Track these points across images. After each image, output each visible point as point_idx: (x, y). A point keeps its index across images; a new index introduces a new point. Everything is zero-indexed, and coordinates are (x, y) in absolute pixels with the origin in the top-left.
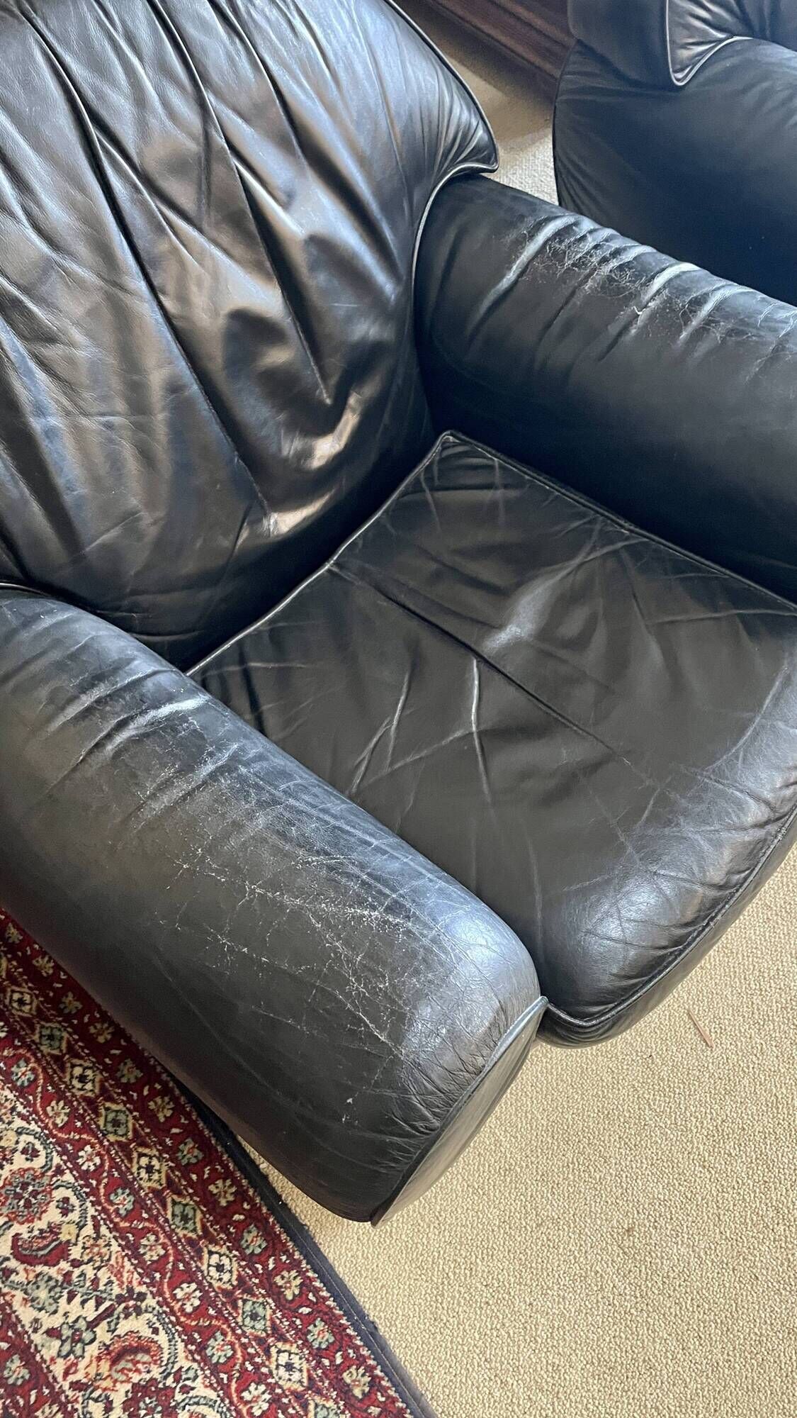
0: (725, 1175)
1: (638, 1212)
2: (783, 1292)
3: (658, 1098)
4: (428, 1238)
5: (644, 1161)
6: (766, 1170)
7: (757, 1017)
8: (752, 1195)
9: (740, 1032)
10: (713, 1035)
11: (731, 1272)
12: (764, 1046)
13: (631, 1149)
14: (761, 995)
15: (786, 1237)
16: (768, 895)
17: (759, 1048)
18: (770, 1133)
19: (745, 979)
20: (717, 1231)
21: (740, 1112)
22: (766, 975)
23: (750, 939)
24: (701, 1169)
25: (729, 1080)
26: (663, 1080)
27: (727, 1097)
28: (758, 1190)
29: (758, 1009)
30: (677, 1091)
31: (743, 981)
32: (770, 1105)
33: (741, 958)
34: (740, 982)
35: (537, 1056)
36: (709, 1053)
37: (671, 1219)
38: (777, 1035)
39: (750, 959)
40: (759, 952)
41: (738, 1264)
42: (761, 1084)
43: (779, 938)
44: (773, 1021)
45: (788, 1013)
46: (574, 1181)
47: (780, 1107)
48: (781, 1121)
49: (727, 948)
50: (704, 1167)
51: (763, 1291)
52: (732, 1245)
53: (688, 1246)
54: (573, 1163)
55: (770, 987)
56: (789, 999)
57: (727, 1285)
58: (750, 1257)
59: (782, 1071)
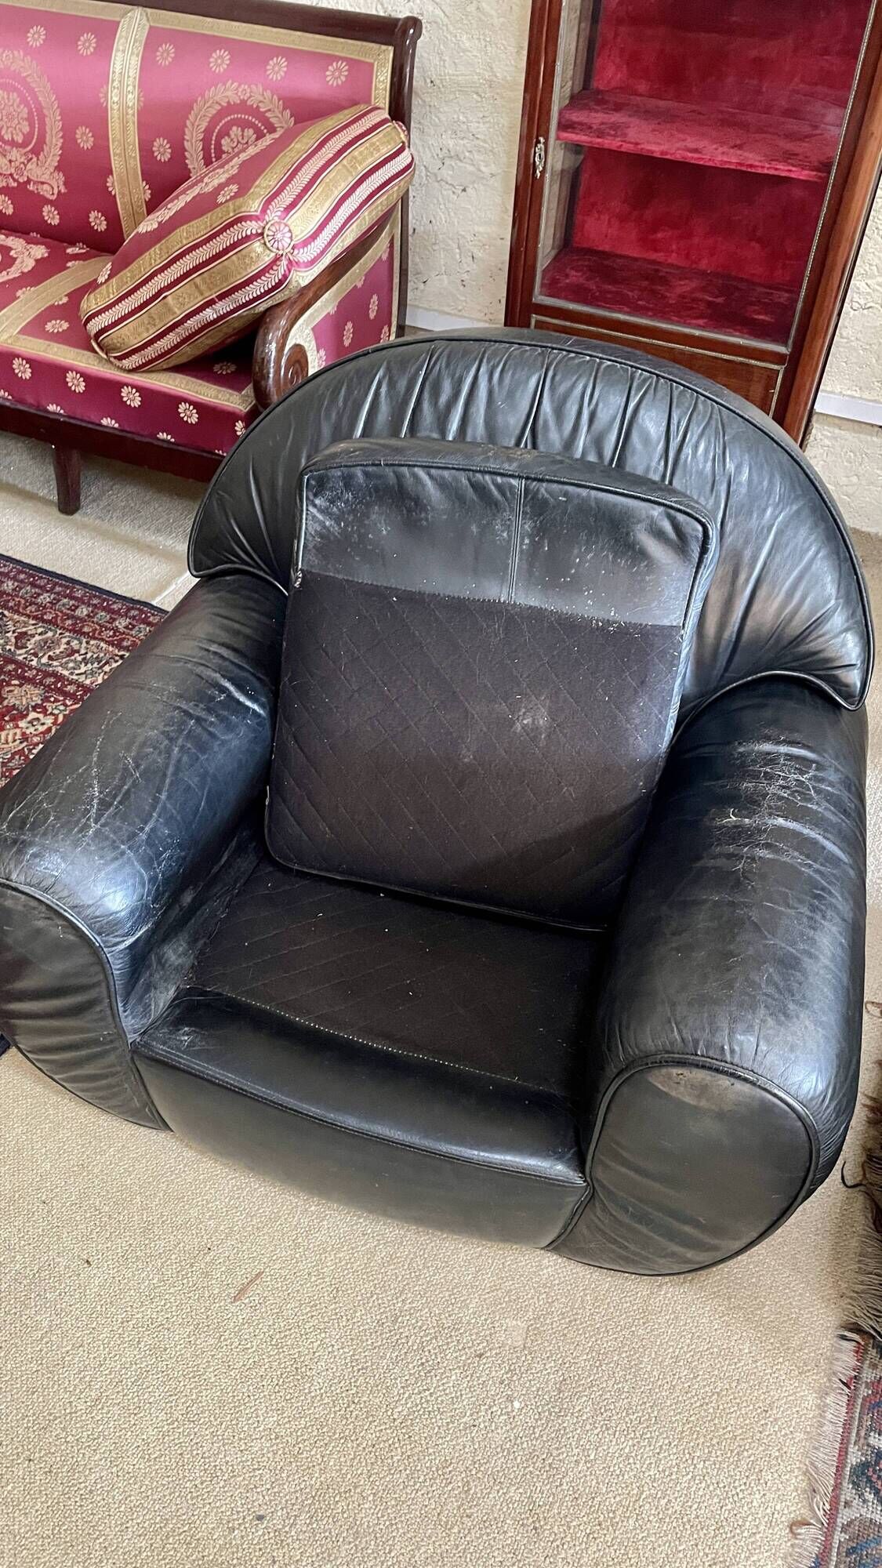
0: (119, 1342)
1: (70, 1277)
2: (25, 1421)
3: (174, 1267)
4: (18, 1127)
5: (116, 1270)
6: (133, 1380)
7: (277, 1337)
8: (107, 1372)
9: (258, 1324)
10: (247, 1301)
11: (34, 1369)
12: (250, 1351)
13: (123, 1256)
14: (301, 1335)
15: (76, 1413)
16: (408, 1318)
17: (248, 1346)
18: (168, 1375)
19: (312, 1316)
20: (68, 1348)
21: (182, 1342)
22: (323, 1335)
23: (355, 1312)
24: (120, 1320)
25: (208, 1326)
26: (192, 1266)
27: (192, 1327)
28: (112, 1376)
29: (286, 1336)
30: (185, 1281)
31: (309, 1315)
32: (195, 1369)
33: (332, 1307)
34: (307, 1314)
35: (183, 1159)
36: (229, 1300)
37: (70, 1306)
38: (266, 1360)
39: (333, 1317)
40: (344, 1324)
41: (43, 1374)
42: (213, 1356)
43: (367, 1340)
44: (279, 1353)
45: (292, 1365)
46: (85, 1218)
47: (196, 1379)
48: (182, 1383)
49: (338, 1291)
50: (122, 1323)
51: (23, 1403)
52: (58, 1364)
53: (51, 1326)
54: (100, 1213)
55: (312, 1342)
56: (306, 1363)
57: (23, 1369)
58: (51, 1383)
59: (232, 1373)
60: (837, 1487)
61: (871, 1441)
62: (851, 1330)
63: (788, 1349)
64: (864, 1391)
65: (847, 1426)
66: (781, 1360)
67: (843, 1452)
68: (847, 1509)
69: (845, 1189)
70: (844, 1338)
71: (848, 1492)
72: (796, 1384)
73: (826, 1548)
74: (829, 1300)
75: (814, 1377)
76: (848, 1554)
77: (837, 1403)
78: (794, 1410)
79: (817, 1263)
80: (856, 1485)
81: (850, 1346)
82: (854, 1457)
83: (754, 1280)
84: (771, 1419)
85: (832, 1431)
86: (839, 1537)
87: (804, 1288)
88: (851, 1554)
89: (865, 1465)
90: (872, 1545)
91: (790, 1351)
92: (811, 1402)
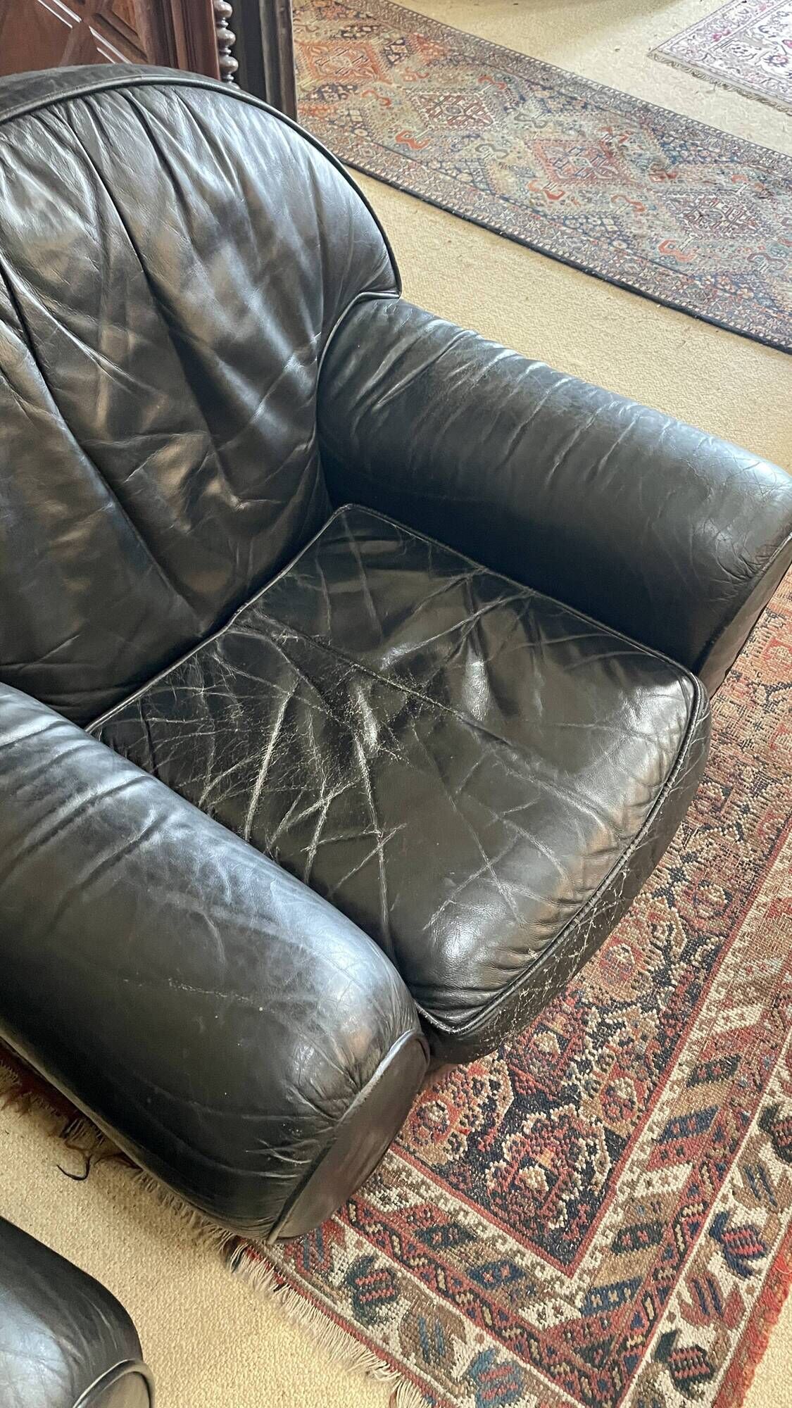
60: (369, 1343)
61: (337, 1283)
62: (232, 1252)
63: (230, 1336)
64: (290, 1268)
65: (318, 1304)
66: (239, 1351)
67: (340, 1320)
68: (390, 1343)
69: (87, 1181)
70: (236, 1264)
71: (374, 1332)
72: (266, 1343)
73: (419, 1382)
74: (195, 1261)
75: (264, 1318)
76: (427, 1360)
77: (296, 1305)
78: (289, 1359)
79: (155, 1257)
80: (371, 1321)
81: (245, 1261)
82: (345, 1309)
83: (150, 1345)
84: (292, 1391)
85: (319, 1324)
86: (411, 1363)
87: (175, 1286)
88: (428, 1357)
89: (356, 1304)
90: (424, 1330)
91: (233, 1334)
92: (287, 1335)
